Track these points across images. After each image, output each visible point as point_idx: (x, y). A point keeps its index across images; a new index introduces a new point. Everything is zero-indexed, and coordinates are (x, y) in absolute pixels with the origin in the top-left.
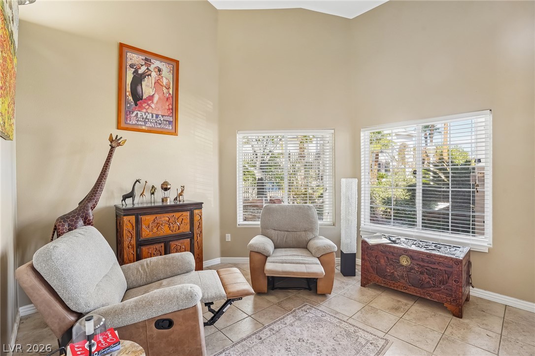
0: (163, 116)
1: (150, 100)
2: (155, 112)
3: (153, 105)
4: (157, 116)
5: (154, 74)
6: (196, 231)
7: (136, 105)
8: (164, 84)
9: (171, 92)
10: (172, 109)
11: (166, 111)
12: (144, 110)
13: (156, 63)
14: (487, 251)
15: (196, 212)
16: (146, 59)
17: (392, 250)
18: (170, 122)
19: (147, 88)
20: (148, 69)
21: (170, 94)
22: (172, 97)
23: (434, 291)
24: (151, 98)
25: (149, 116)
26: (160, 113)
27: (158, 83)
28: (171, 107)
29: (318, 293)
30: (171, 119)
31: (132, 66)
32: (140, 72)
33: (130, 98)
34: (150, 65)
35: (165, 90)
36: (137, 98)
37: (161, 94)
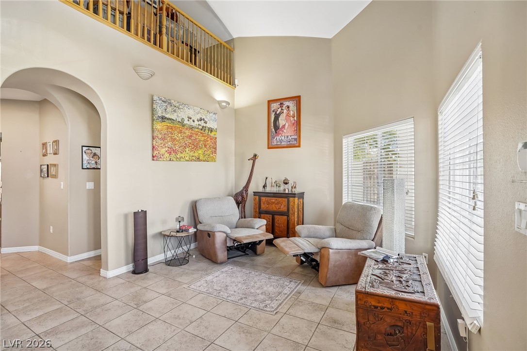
0: (291, 136)
1: (283, 128)
2: (286, 135)
3: (285, 131)
4: (287, 137)
5: (285, 111)
6: (291, 211)
7: (276, 133)
8: (291, 115)
9: (296, 119)
10: (297, 130)
11: (293, 132)
12: (280, 135)
13: (287, 103)
15: (291, 199)
16: (281, 104)
18: (295, 139)
19: (282, 121)
20: (282, 109)
21: (295, 120)
22: (297, 122)
24: (284, 126)
25: (283, 138)
26: (289, 134)
27: (288, 115)
28: (296, 128)
29: (319, 280)
30: (296, 137)
31: (273, 112)
32: (278, 113)
33: (273, 130)
34: (283, 106)
35: (292, 119)
36: (276, 128)
37: (289, 123)
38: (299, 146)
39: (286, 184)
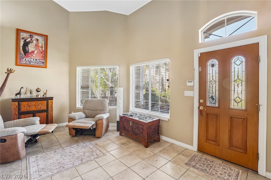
0: (39, 60)
1: (32, 53)
2: (35, 58)
3: (34, 55)
4: (36, 60)
5: (34, 42)
6: (49, 109)
7: (25, 55)
8: (40, 46)
9: (43, 49)
10: (44, 57)
11: (41, 58)
12: (30, 57)
13: (36, 37)
14: (167, 120)
15: (50, 101)
16: (30, 35)
17: (128, 119)
18: (43, 63)
19: (31, 48)
20: (31, 39)
21: (43, 50)
22: (44, 52)
23: (139, 137)
24: (33, 52)
25: (32, 60)
26: (37, 58)
27: (37, 45)
28: (43, 56)
29: (96, 137)
30: (43, 61)
31: (23, 38)
32: (27, 41)
33: (22, 52)
34: (32, 38)
35: (40, 49)
36: (26, 52)
37: (38, 51)
38: (46, 67)
39: (38, 91)
